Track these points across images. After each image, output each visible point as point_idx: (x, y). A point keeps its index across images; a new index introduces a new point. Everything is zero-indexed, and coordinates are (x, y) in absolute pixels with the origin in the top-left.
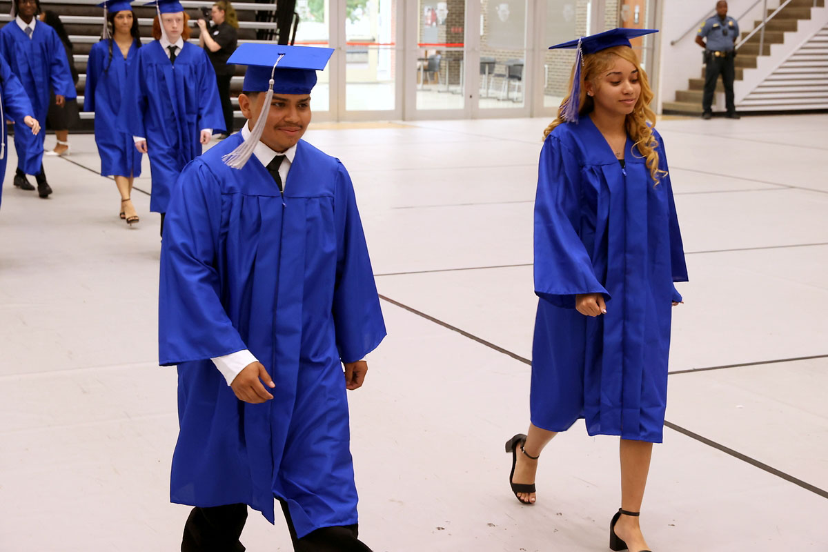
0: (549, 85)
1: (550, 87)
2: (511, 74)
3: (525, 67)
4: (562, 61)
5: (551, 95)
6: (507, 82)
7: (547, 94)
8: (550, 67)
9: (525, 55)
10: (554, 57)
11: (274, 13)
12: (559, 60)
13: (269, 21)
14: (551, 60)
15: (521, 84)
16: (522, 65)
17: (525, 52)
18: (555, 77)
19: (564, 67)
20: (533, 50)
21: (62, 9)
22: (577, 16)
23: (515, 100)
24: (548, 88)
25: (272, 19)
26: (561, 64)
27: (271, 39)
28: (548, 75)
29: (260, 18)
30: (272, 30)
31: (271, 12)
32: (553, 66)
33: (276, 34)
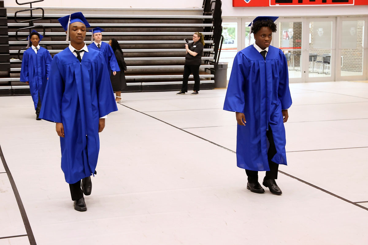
0: (344, 65)
1: (344, 66)
2: (325, 61)
3: (331, 57)
4: (350, 54)
5: (345, 70)
6: (323, 65)
7: (343, 70)
8: (344, 57)
9: (331, 52)
10: (346, 52)
11: (212, 36)
12: (348, 54)
13: (210, 40)
14: (344, 54)
15: (330, 65)
16: (330, 57)
17: (331, 50)
18: (347, 62)
19: (351, 57)
20: (335, 49)
21: (119, 37)
22: (358, 33)
23: (327, 73)
24: (343, 67)
25: (211, 39)
26: (350, 55)
27: (210, 48)
28: (343, 61)
29: (206, 38)
30: (211, 44)
31: (211, 35)
32: (346, 57)
33: (213, 46)
